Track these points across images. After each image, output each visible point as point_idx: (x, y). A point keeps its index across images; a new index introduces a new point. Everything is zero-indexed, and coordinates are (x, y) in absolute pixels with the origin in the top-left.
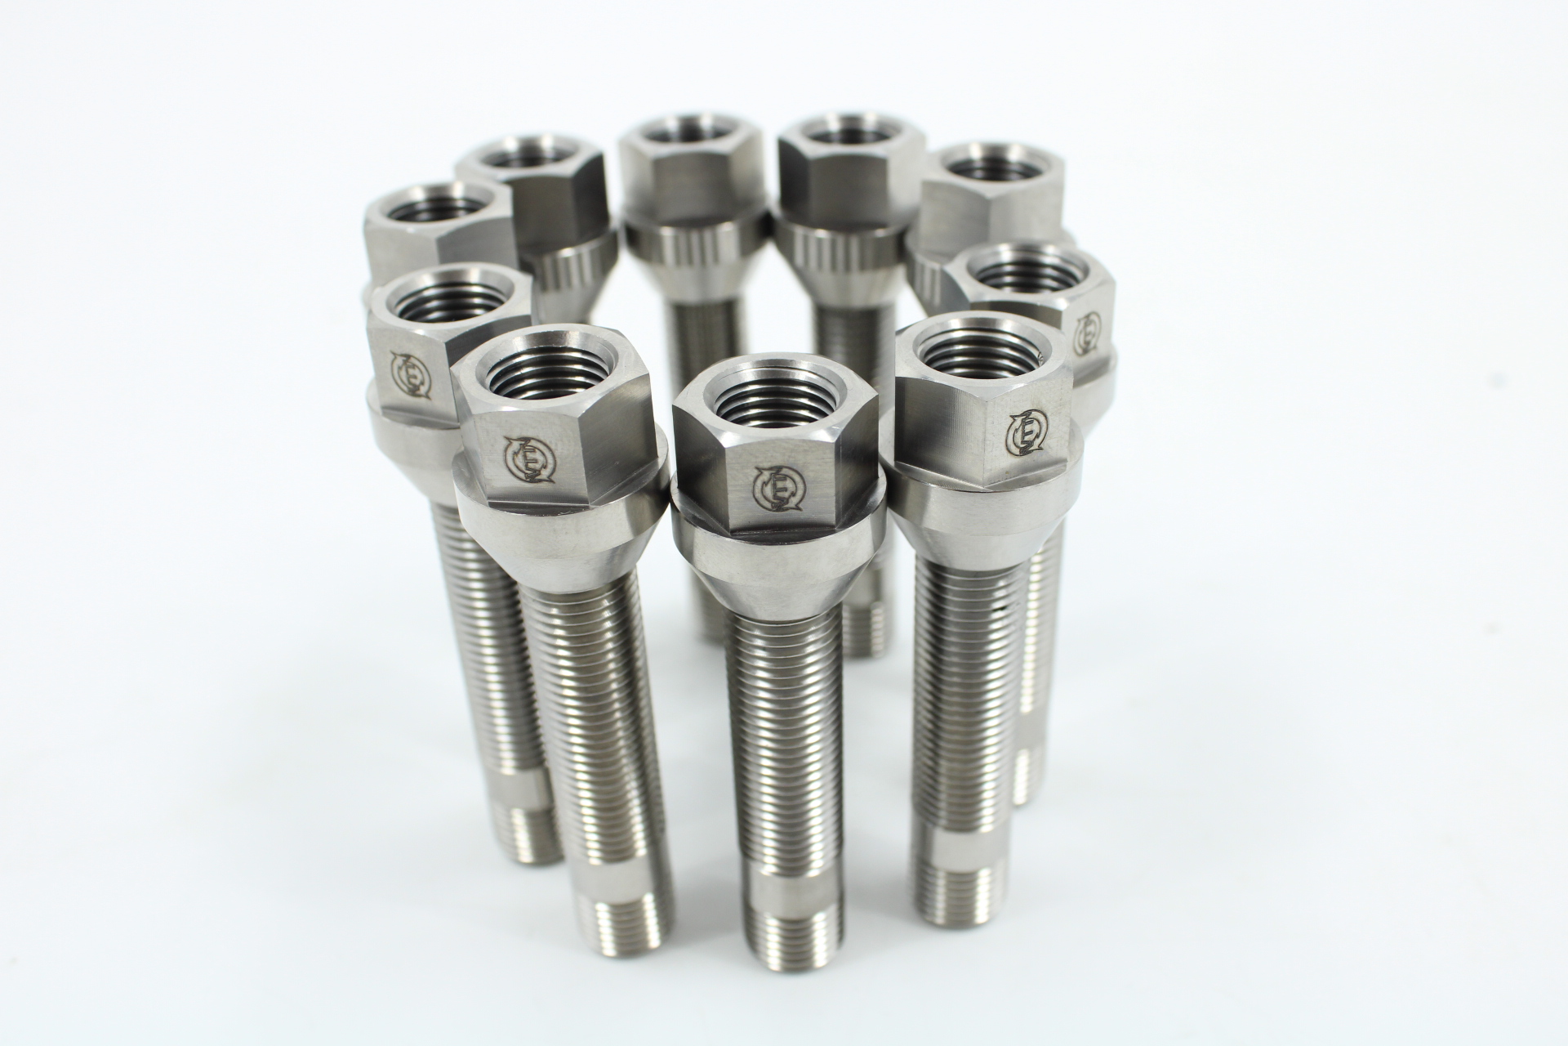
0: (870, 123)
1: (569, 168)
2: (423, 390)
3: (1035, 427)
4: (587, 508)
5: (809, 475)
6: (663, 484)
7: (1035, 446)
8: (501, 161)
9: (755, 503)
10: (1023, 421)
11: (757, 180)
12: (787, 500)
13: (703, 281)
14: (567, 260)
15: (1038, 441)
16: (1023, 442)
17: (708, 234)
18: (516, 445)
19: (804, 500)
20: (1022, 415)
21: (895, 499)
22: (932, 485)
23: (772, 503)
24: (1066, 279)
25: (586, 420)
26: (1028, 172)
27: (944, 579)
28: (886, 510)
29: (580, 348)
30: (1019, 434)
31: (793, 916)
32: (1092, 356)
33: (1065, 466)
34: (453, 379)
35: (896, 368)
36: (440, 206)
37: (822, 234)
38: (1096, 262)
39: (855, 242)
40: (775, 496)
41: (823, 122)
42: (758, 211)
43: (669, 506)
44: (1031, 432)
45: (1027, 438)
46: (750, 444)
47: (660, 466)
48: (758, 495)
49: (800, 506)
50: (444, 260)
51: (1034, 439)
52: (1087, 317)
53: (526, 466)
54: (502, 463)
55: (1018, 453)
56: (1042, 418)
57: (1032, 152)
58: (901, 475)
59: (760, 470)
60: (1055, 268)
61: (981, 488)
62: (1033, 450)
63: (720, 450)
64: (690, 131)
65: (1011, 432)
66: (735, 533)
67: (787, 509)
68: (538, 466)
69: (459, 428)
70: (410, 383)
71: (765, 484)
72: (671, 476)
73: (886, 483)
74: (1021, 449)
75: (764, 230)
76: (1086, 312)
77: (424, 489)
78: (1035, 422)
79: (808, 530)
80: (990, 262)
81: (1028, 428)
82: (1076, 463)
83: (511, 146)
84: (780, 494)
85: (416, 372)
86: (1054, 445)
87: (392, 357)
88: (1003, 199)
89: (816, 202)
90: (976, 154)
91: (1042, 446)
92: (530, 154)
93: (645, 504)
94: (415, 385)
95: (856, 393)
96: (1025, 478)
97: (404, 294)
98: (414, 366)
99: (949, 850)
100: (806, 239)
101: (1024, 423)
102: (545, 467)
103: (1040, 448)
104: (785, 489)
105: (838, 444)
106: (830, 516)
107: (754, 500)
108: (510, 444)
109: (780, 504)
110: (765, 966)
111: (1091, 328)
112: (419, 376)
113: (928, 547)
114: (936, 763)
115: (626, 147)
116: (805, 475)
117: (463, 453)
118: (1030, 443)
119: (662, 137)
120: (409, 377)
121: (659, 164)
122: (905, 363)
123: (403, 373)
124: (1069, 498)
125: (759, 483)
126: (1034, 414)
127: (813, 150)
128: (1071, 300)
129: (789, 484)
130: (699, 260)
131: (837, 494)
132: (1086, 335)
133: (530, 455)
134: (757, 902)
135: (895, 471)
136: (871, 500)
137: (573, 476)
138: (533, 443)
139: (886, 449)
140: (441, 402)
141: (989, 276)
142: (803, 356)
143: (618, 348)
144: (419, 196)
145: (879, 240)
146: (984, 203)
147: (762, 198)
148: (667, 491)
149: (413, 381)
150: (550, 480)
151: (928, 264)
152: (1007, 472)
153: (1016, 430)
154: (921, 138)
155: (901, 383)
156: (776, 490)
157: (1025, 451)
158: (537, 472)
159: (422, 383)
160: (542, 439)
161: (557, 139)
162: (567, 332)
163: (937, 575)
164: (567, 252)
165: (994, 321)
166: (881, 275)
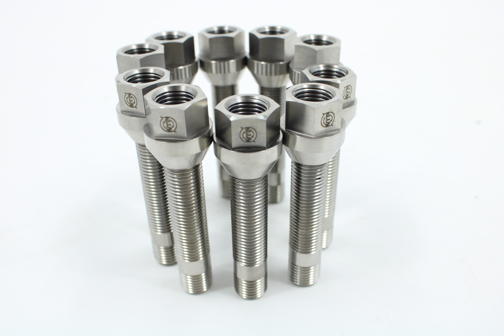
0: (278, 29)
1: (182, 41)
2: (134, 105)
3: (330, 118)
4: (186, 140)
5: (258, 130)
6: (211, 135)
7: (330, 124)
8: (161, 38)
9: (240, 139)
10: (327, 115)
11: (242, 48)
12: (250, 139)
13: (224, 78)
14: (181, 69)
15: (331, 123)
16: (327, 123)
17: (226, 63)
18: (164, 120)
19: (256, 139)
20: (326, 113)
21: (285, 141)
22: (297, 136)
23: (246, 139)
24: (340, 75)
25: (187, 112)
26: (329, 43)
27: (301, 169)
28: (282, 145)
29: (185, 91)
30: (325, 120)
31: (250, 280)
32: (349, 100)
33: (340, 131)
34: (144, 100)
35: (286, 99)
36: (141, 50)
37: (263, 63)
38: (351, 70)
39: (273, 65)
40: (247, 137)
41: (264, 29)
42: (243, 56)
43: (213, 142)
44: (329, 119)
45: (328, 121)
46: (239, 120)
47: (210, 129)
48: (242, 137)
49: (255, 141)
50: (141, 66)
51: (330, 122)
52: (347, 86)
53: (167, 126)
54: (160, 126)
55: (325, 126)
56: (333, 115)
57: (330, 38)
58: (287, 133)
59: (242, 128)
60: (337, 72)
61: (313, 137)
62: (330, 125)
63: (229, 122)
64: (221, 31)
65: (323, 119)
66: (234, 149)
67: (251, 142)
68: (171, 127)
69: (146, 117)
70: (130, 103)
71: (244, 133)
72: (214, 133)
73: (282, 135)
74: (326, 125)
75: (245, 63)
76: (347, 85)
77: (134, 139)
78: (330, 116)
79: (257, 149)
80: (317, 70)
81: (328, 118)
82: (343, 130)
83: (164, 34)
84: (248, 137)
85: (132, 99)
86: (337, 124)
87: (125, 94)
88: (320, 51)
89: (261, 53)
90: (313, 38)
91: (332, 124)
92: (170, 36)
93: (205, 141)
94: (132, 104)
95: (273, 106)
96: (327, 134)
97: (129, 75)
98: (132, 97)
99: (301, 259)
100: (258, 64)
101: (327, 116)
102: (173, 127)
103: (332, 125)
104: (250, 135)
105: (267, 120)
106: (265, 145)
107: (240, 138)
108: (162, 119)
109: (248, 140)
110: (242, 297)
111: (348, 90)
112: (133, 101)
113: (295, 157)
114: (298, 230)
115: (201, 35)
116: (257, 130)
117: (147, 124)
118: (329, 123)
119: (213, 32)
120: (130, 101)
121: (211, 40)
122: (289, 97)
123: (128, 100)
124: (341, 142)
125: (242, 133)
126: (330, 114)
127: (260, 36)
128: (342, 81)
129: (251, 133)
130: (223, 71)
131: (267, 137)
132: (347, 92)
133: (169, 123)
134: (239, 276)
135: (286, 132)
136: (278, 140)
137: (182, 130)
138: (170, 119)
139: (283, 125)
140: (140, 109)
141: (317, 74)
142: (256, 95)
143: (197, 91)
144: (134, 47)
145: (281, 65)
146: (315, 52)
147: (244, 53)
148: (212, 137)
149: (131, 102)
150: (175, 131)
151: (297, 72)
152: (321, 132)
153: (324, 118)
154: (295, 33)
155: (288, 103)
156: (247, 135)
157: (327, 126)
158: (171, 129)
159: (134, 103)
160: (172, 117)
161: (179, 32)
162: (181, 86)
163: (298, 167)
164: (181, 67)
165: (317, 86)
166: (282, 76)
